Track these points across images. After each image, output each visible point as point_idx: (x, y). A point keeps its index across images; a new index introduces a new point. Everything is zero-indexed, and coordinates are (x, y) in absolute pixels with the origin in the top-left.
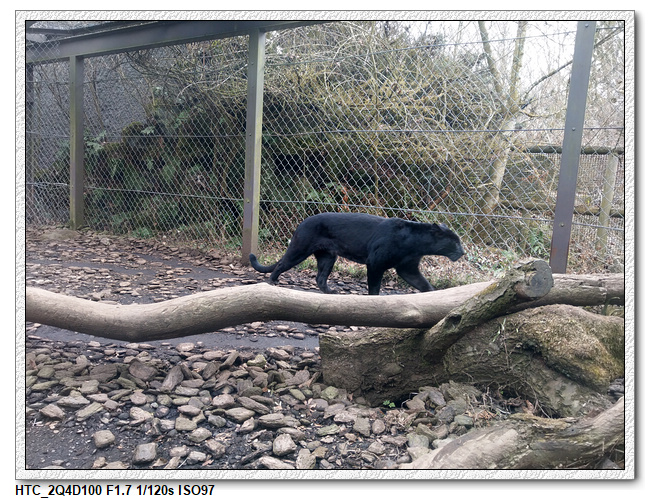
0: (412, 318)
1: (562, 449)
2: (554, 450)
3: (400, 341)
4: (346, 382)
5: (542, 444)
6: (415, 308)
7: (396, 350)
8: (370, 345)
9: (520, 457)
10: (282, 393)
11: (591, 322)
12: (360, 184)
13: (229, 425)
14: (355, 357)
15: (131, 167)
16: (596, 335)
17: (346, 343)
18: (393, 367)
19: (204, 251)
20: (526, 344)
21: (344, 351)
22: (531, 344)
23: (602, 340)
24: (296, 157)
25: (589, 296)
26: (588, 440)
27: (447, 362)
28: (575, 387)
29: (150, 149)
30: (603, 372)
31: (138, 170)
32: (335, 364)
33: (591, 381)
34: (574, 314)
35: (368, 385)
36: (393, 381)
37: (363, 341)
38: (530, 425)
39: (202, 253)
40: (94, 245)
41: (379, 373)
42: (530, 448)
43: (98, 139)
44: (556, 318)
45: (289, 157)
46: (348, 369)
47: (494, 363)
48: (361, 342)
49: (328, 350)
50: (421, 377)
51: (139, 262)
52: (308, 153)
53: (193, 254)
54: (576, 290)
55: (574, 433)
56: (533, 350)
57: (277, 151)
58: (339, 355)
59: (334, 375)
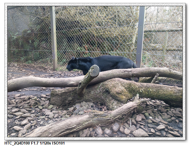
0: (72, 84)
1: (101, 120)
2: (99, 120)
3: (74, 91)
4: (57, 103)
5: (96, 119)
6: (73, 81)
7: (72, 93)
8: (65, 92)
9: (87, 123)
10: (36, 107)
11: (123, 83)
12: (92, 45)
13: (14, 117)
14: (60, 96)
15: (26, 43)
16: (124, 86)
17: (59, 92)
18: (70, 98)
19: (44, 67)
20: (106, 90)
21: (57, 95)
22: (107, 90)
23: (126, 88)
24: (73, 37)
25: (127, 75)
26: (108, 117)
27: (85, 96)
28: (117, 102)
29: (30, 37)
30: (124, 97)
31: (28, 44)
32: (54, 98)
33: (120, 100)
34: (119, 81)
35: (64, 104)
36: (70, 103)
37: (63, 91)
38: (94, 114)
39: (43, 67)
40: (12, 66)
41: (67, 100)
42: (92, 120)
43: (16, 35)
44: (114, 82)
45: (70, 37)
46: (57, 100)
47: (98, 96)
48: (63, 92)
49: (53, 95)
50: (78, 101)
51: (23, 71)
52: (76, 36)
53: (40, 68)
54: (123, 74)
55: (105, 115)
56: (107, 92)
57: (67, 36)
58: (56, 96)
59: (53, 102)
